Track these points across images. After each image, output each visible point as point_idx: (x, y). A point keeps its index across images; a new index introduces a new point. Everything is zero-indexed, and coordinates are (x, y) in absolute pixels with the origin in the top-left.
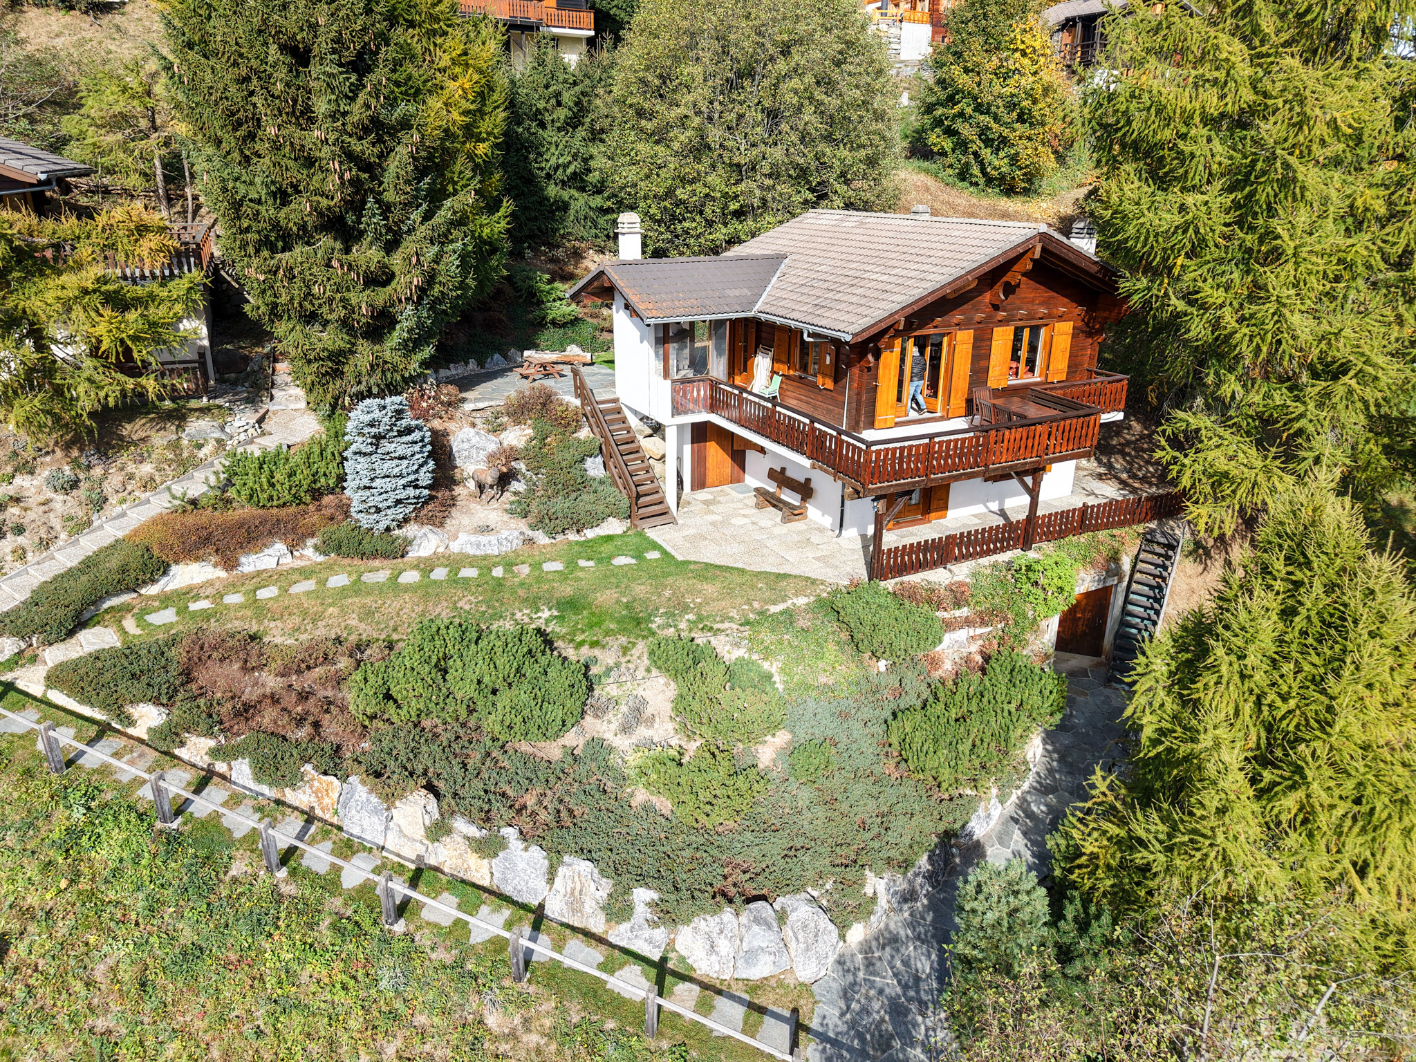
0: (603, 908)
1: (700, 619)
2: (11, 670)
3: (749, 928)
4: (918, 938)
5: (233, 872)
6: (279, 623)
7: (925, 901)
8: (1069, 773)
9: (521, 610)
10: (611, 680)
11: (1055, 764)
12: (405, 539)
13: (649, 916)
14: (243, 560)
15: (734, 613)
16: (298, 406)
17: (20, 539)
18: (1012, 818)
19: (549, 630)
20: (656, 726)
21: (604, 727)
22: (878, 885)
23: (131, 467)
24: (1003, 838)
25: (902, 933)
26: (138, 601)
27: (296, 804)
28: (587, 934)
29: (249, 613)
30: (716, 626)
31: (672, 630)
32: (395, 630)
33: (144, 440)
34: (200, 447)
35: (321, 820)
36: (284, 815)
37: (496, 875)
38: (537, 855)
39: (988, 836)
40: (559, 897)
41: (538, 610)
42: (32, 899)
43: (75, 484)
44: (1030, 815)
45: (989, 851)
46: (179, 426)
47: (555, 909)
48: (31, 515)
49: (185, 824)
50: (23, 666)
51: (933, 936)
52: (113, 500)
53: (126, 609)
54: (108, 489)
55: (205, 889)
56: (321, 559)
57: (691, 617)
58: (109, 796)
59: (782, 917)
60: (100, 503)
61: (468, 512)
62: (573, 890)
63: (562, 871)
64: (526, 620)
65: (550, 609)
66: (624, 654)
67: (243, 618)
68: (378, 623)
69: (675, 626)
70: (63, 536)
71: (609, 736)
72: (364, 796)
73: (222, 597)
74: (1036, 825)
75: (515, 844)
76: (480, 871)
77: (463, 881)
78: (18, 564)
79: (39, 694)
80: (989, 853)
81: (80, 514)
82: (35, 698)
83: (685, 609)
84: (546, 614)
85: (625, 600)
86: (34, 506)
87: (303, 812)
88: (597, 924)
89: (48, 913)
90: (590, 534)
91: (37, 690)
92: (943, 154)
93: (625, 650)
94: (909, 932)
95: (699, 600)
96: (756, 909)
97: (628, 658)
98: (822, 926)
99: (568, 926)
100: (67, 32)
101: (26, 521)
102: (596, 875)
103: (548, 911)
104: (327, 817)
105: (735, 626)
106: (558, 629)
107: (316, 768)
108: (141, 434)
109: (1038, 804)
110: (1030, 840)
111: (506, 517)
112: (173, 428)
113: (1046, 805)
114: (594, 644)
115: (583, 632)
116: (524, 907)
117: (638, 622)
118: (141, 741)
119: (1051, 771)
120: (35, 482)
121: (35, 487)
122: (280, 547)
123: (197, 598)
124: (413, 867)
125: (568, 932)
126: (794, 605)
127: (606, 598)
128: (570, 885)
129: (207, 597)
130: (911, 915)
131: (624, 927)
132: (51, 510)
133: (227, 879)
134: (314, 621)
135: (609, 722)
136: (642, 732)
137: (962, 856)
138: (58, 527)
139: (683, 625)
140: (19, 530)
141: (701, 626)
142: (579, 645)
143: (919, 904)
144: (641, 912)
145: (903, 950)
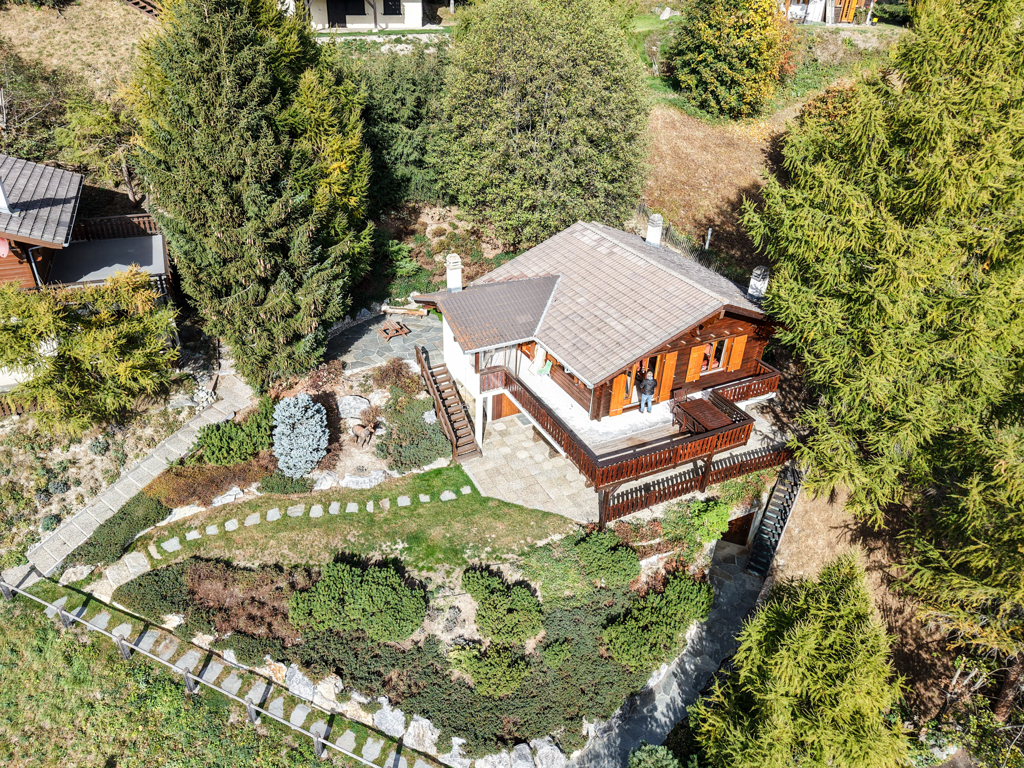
0: (435, 744)
1: (494, 551)
2: (89, 584)
3: (515, 762)
4: (611, 755)
5: (231, 720)
6: (241, 551)
7: (617, 731)
8: (712, 641)
9: (385, 543)
10: (440, 595)
11: (704, 634)
12: (313, 480)
13: (461, 752)
14: (215, 500)
15: (514, 547)
17: (79, 489)
18: (673, 673)
19: (402, 559)
20: (466, 627)
21: (436, 627)
22: (590, 728)
23: (139, 432)
24: (666, 688)
25: (602, 752)
26: (155, 531)
27: (262, 673)
28: (426, 756)
29: (223, 543)
30: (504, 556)
31: (477, 559)
32: (311, 557)
33: (145, 411)
34: (179, 413)
35: (275, 683)
36: (255, 680)
37: (376, 720)
38: (398, 714)
39: (657, 685)
40: (411, 737)
41: (395, 543)
42: (124, 735)
43: (107, 449)
44: (684, 671)
45: (657, 697)
46: (165, 400)
47: (408, 742)
48: (84, 472)
49: (202, 690)
50: (95, 580)
51: (619, 755)
52: (131, 456)
53: (148, 537)
54: (127, 449)
55: (217, 731)
56: (261, 495)
57: (488, 549)
58: (157, 672)
59: (534, 751)
60: (122, 460)
61: (350, 455)
62: (419, 734)
63: (412, 723)
64: (389, 551)
65: (403, 542)
66: (448, 577)
67: (219, 547)
68: (301, 553)
69: (479, 557)
70: (104, 484)
71: (438, 633)
72: (301, 677)
73: (204, 528)
74: (687, 679)
75: (386, 707)
76: (367, 718)
77: (357, 722)
78: (80, 506)
79: (108, 602)
80: (657, 698)
81: (112, 468)
82: (106, 605)
83: (485, 543)
84: (400, 546)
85: (448, 535)
86: (84, 465)
87: (265, 678)
88: (432, 751)
89: (134, 744)
90: (427, 468)
91: (107, 599)
92: (689, 89)
93: (448, 573)
94: (606, 751)
95: (494, 536)
96: (520, 749)
97: (450, 579)
98: (556, 756)
99: (416, 751)
100: (41, 26)
101: (81, 477)
102: (432, 727)
103: (405, 742)
104: (279, 682)
105: (515, 557)
106: (408, 559)
107: (272, 657)
108: (142, 408)
109: (690, 663)
110: (681, 690)
111: (374, 459)
112: (162, 401)
113: (695, 665)
114: (430, 569)
115: (423, 560)
116: (391, 738)
117: (456, 552)
118: (170, 632)
119: (701, 639)
120: (83, 449)
121: (84, 451)
122: (235, 488)
123: (190, 529)
124: (329, 713)
125: (416, 754)
126: (552, 540)
127: (436, 533)
128: (417, 731)
129: (196, 528)
130: (608, 739)
131: (447, 755)
132: (95, 467)
133: (228, 724)
134: (262, 550)
135: (439, 624)
136: (458, 631)
137: (641, 700)
138: (100, 479)
139: (483, 556)
140: (78, 483)
141: (494, 556)
142: (421, 569)
143: (613, 733)
144: (456, 749)
145: (601, 763)
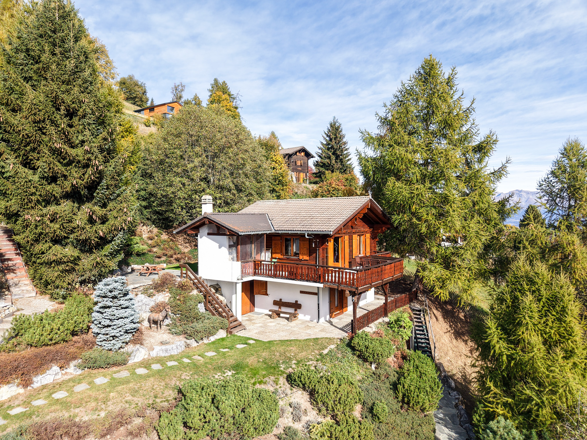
6: (81, 409)
9: (216, 374)
12: (127, 353)
14: (35, 379)
15: (311, 357)
16: (31, 295)
20: (309, 414)
21: (286, 421)
24: (441, 431)
29: (57, 408)
30: (307, 364)
31: (290, 369)
41: (224, 372)
56: (80, 372)
57: (294, 362)
64: (222, 378)
65: (230, 371)
66: (277, 384)
69: (291, 367)
73: (29, 403)
83: (290, 359)
84: (229, 373)
85: (261, 360)
90: (212, 339)
93: (276, 382)
95: (293, 354)
97: (279, 386)
109: (439, 414)
113: (442, 414)
114: (261, 383)
115: (252, 378)
117: (274, 368)
122: (55, 368)
123: (11, 407)
126: (331, 348)
127: (251, 361)
129: (18, 405)
135: (287, 418)
139: (294, 366)
141: (301, 365)
142: (254, 384)
